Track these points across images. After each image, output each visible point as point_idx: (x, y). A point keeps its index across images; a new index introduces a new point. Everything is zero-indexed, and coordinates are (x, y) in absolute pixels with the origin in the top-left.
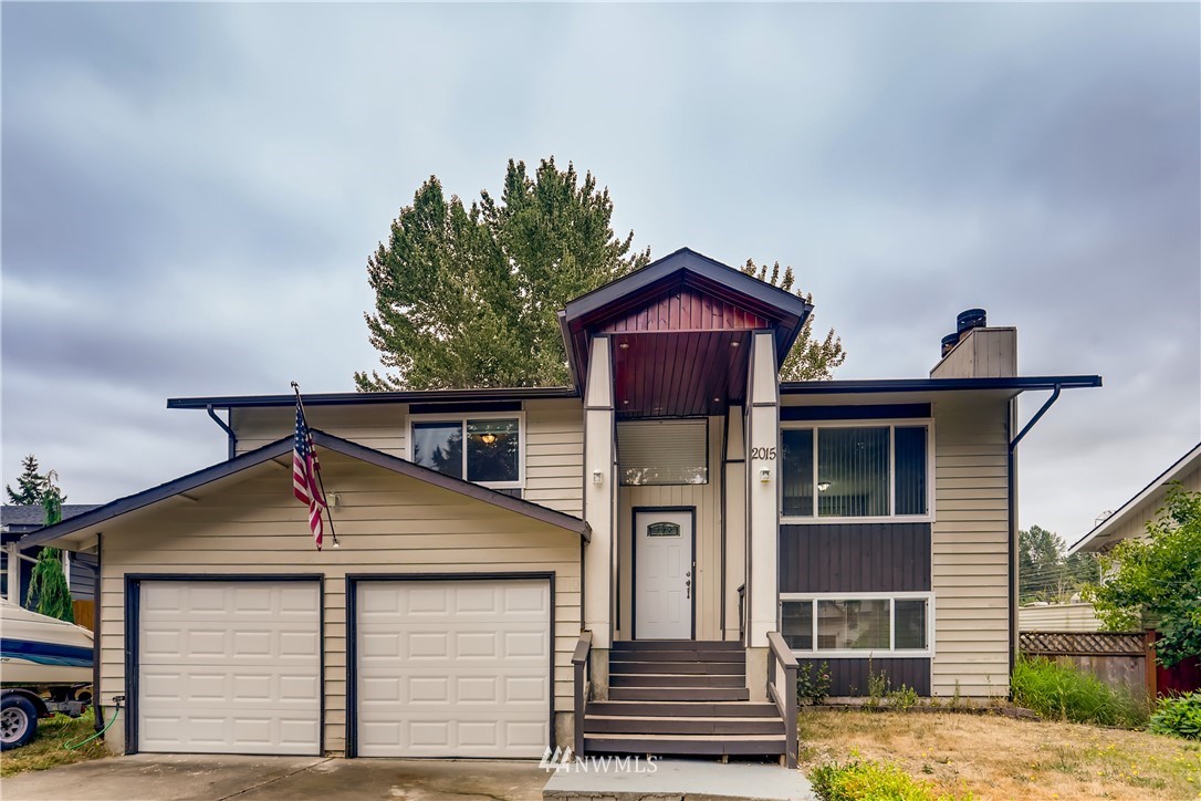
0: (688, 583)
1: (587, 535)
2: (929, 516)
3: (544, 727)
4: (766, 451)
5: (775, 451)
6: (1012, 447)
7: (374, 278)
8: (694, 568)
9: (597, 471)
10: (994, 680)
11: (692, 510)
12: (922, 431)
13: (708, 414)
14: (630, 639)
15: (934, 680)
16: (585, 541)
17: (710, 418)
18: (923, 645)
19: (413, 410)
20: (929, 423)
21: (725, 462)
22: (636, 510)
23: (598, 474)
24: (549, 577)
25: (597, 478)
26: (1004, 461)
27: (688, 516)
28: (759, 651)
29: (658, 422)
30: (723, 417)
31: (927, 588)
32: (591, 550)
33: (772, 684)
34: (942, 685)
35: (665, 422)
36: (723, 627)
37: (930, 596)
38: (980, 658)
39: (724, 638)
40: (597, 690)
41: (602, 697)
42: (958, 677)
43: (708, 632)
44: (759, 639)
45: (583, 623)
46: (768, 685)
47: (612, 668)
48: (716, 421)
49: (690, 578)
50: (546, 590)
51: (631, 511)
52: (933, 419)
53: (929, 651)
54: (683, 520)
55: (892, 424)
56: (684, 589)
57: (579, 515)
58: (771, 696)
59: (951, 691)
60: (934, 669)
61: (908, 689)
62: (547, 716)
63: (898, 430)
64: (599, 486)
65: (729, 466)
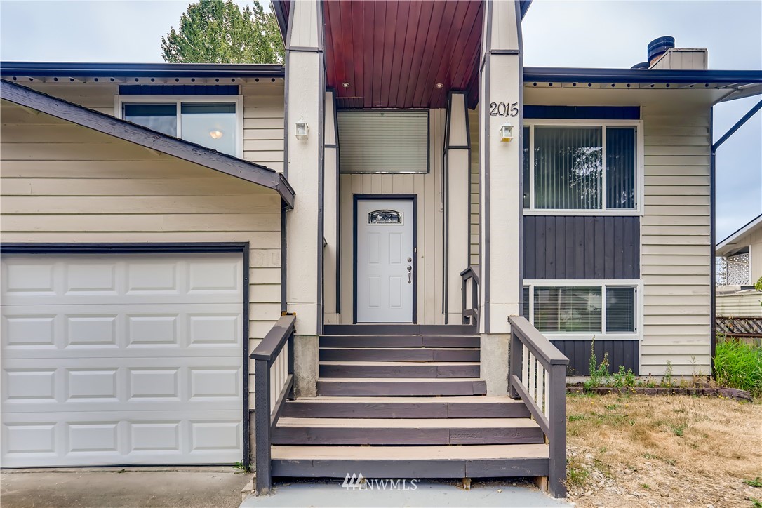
0: (409, 269)
1: (289, 200)
2: (638, 210)
3: (238, 427)
4: (506, 106)
5: (517, 107)
6: (713, 148)
7: (167, 54)
8: (415, 255)
9: (300, 122)
10: (699, 361)
11: (413, 198)
12: (631, 132)
13: (429, 107)
14: (350, 322)
15: (642, 361)
16: (286, 207)
17: (431, 110)
18: (631, 328)
19: (124, 90)
20: (638, 124)
21: (446, 148)
22: (357, 198)
23: (303, 126)
24: (241, 249)
25: (301, 130)
26: (706, 162)
27: (410, 204)
28: (497, 338)
29: (378, 114)
30: (444, 110)
31: (636, 275)
32: (295, 218)
33: (516, 377)
34: (651, 364)
35: (386, 114)
36: (445, 310)
37: (639, 284)
38: (684, 341)
39: (446, 322)
40: (302, 385)
41: (308, 393)
42: (670, 358)
43: (430, 316)
44: (499, 325)
45: (284, 303)
46: (509, 378)
47: (323, 355)
48: (437, 114)
49: (411, 264)
50: (239, 265)
51: (352, 196)
52: (642, 121)
53: (638, 334)
54: (404, 208)
55: (604, 124)
56: (406, 274)
57: (279, 168)
58: (515, 392)
59: (663, 371)
60: (642, 351)
61: (626, 370)
62: (240, 415)
63: (608, 130)
64: (305, 140)
65: (451, 152)
